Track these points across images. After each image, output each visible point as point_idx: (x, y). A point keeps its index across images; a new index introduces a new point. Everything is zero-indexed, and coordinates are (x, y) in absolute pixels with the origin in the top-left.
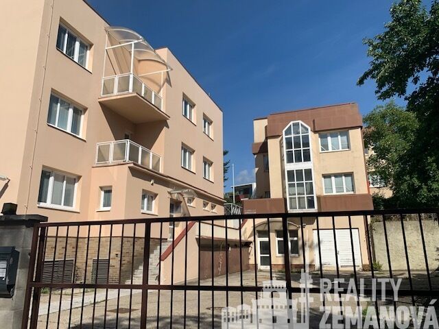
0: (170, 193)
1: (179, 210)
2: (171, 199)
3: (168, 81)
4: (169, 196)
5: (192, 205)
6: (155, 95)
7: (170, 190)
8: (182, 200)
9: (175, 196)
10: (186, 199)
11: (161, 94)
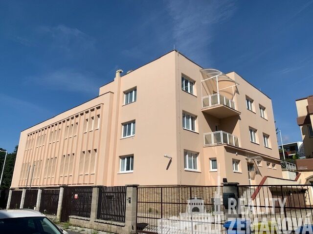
0: (246, 159)
1: (252, 169)
2: (248, 163)
3: (237, 92)
4: (246, 161)
5: (260, 165)
6: (231, 102)
7: (246, 157)
8: (253, 162)
9: (250, 161)
10: (256, 162)
11: (234, 100)
